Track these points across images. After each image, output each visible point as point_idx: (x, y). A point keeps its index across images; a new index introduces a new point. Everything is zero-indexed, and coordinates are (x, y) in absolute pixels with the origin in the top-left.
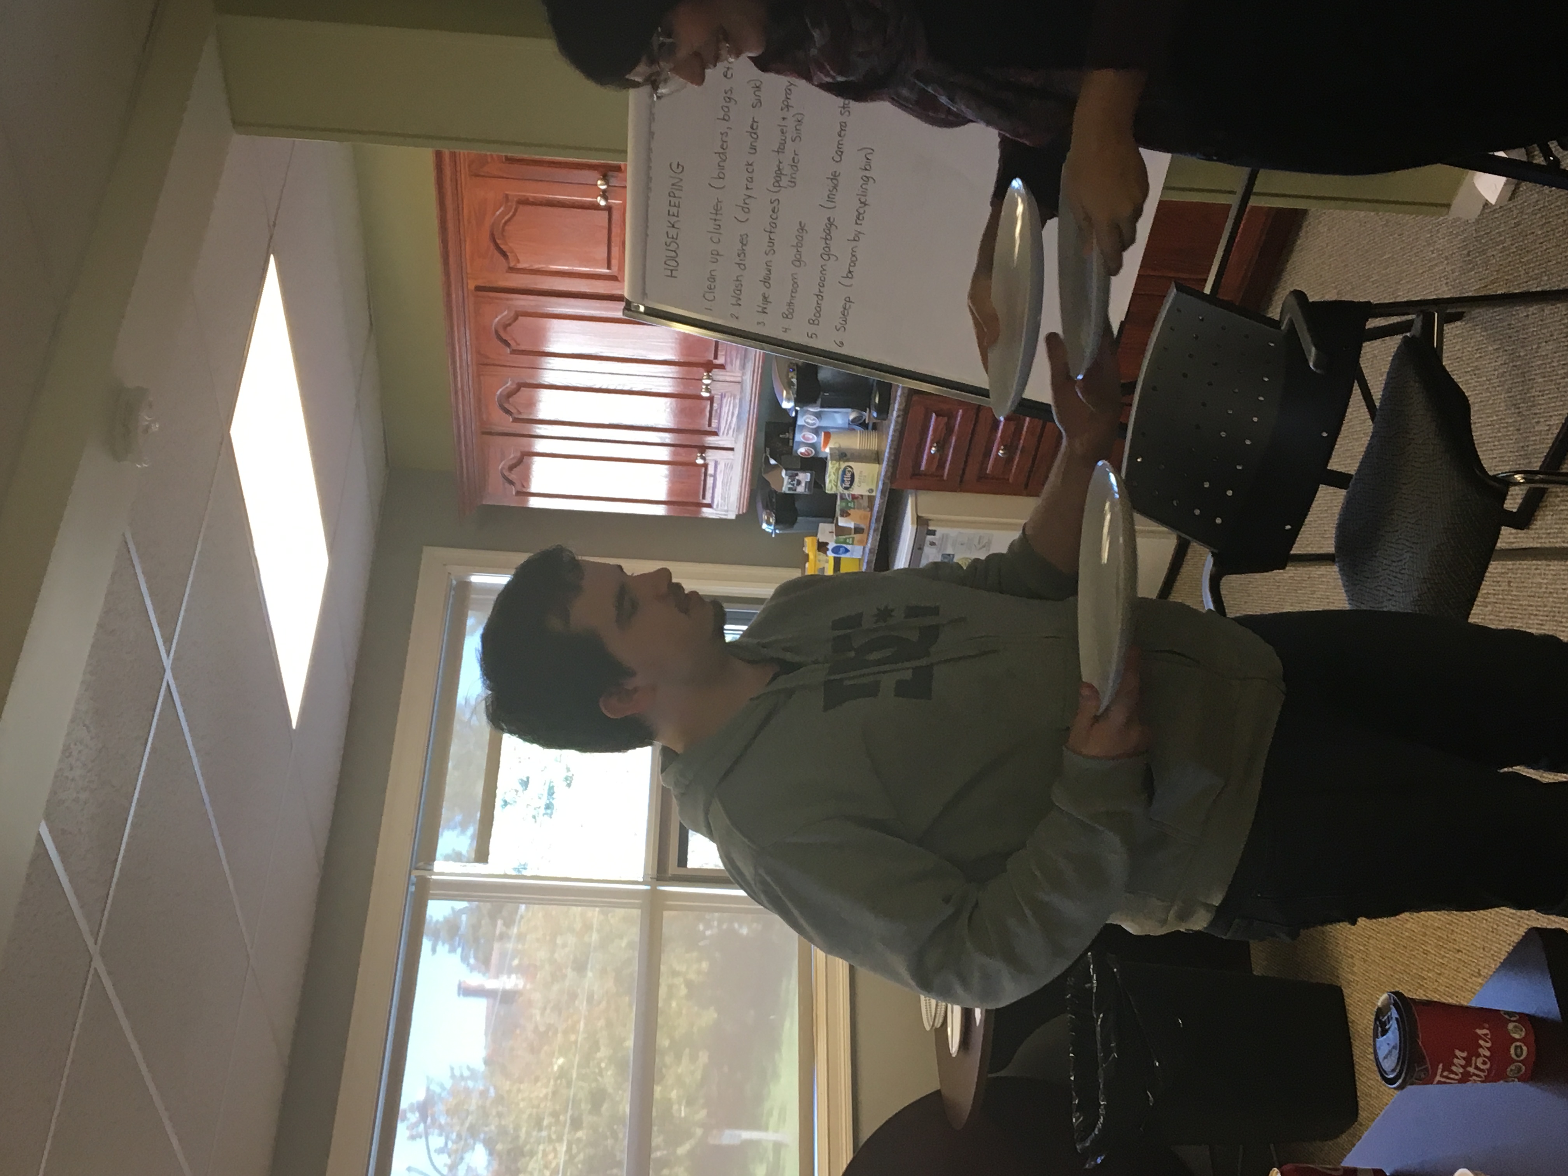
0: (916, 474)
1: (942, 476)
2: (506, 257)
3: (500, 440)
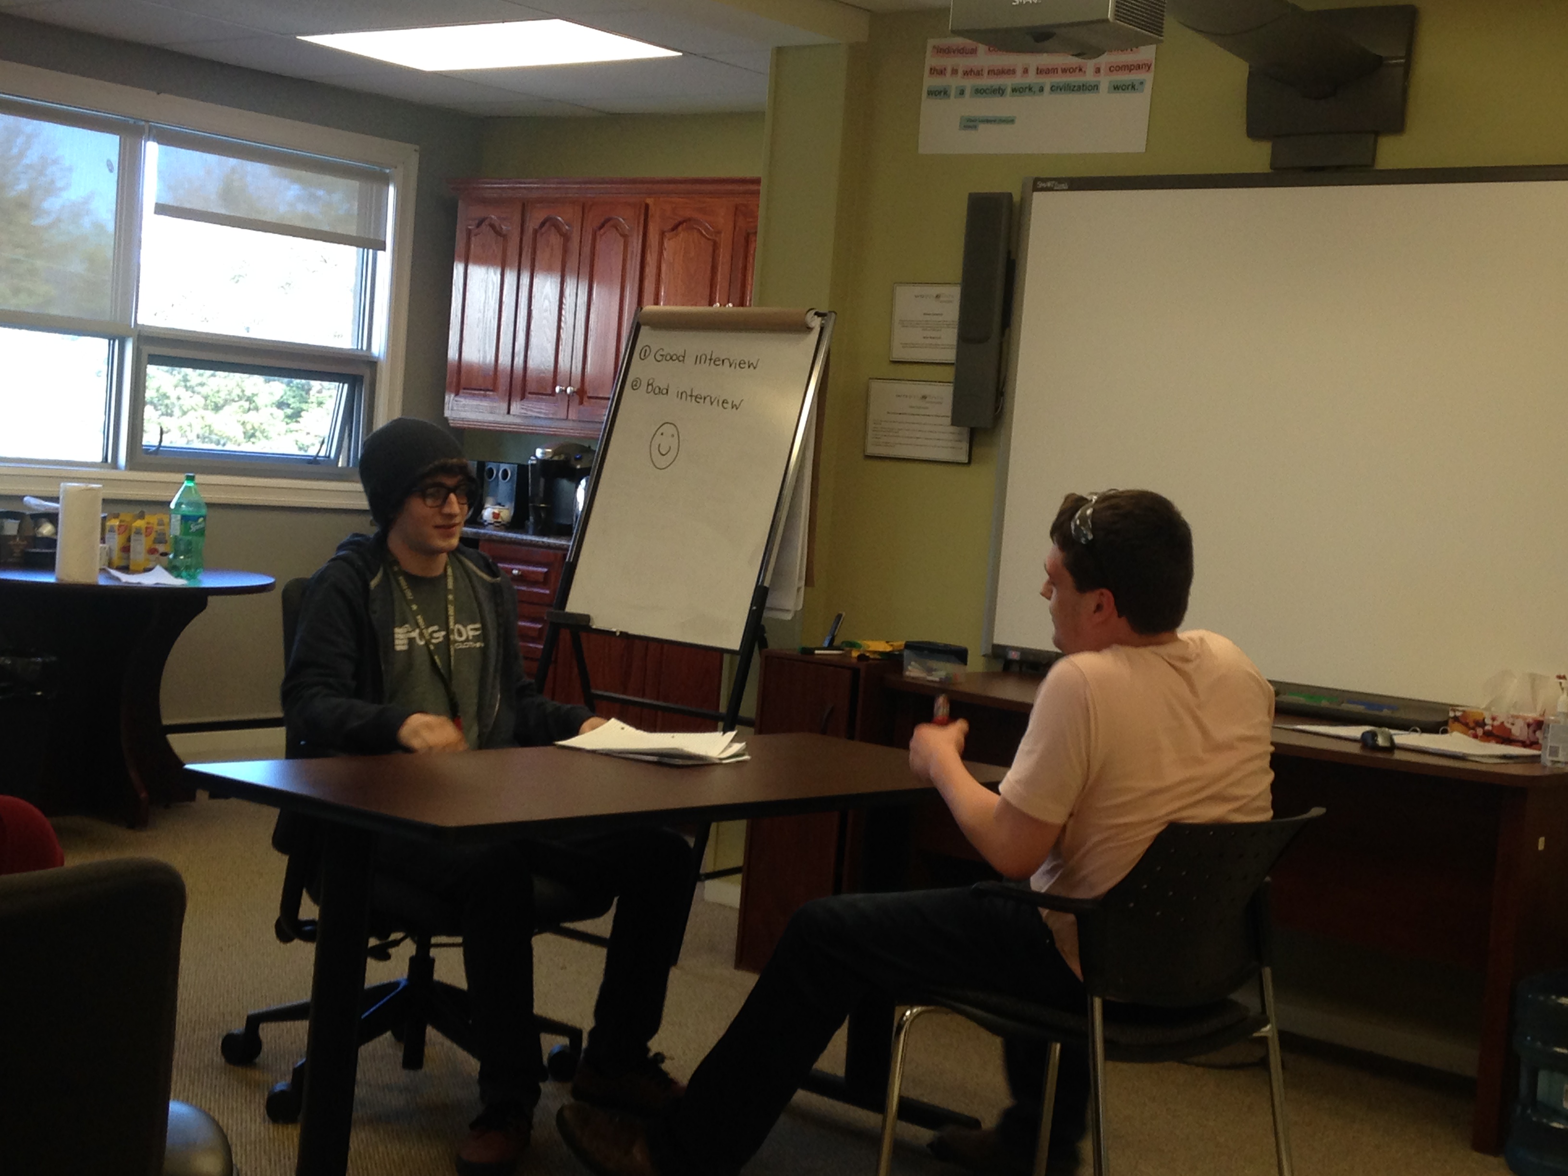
2: (673, 229)
3: (517, 218)
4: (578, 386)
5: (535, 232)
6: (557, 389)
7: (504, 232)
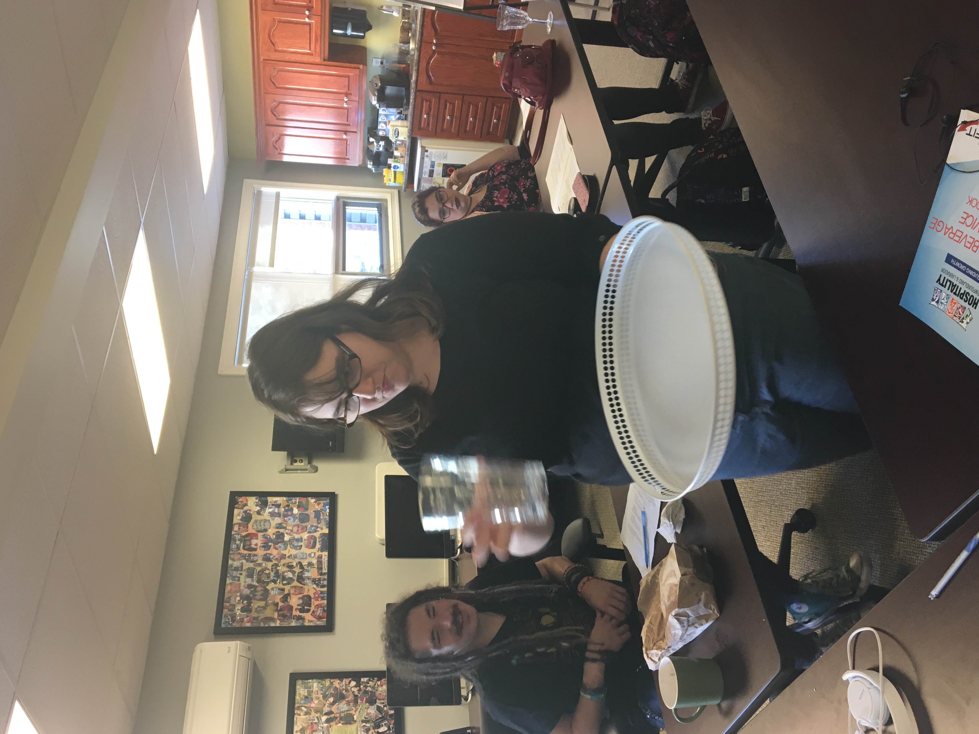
0: (420, 129)
1: (429, 130)
2: (274, 45)
3: (272, 128)
4: (344, 95)
5: (278, 119)
6: (345, 106)
7: (279, 136)
